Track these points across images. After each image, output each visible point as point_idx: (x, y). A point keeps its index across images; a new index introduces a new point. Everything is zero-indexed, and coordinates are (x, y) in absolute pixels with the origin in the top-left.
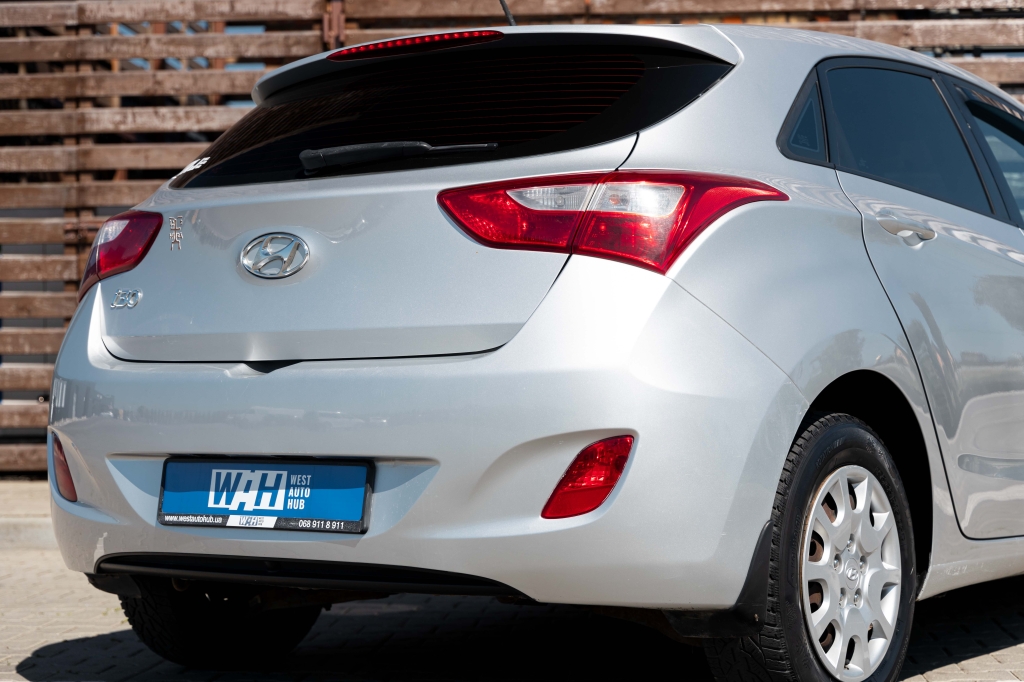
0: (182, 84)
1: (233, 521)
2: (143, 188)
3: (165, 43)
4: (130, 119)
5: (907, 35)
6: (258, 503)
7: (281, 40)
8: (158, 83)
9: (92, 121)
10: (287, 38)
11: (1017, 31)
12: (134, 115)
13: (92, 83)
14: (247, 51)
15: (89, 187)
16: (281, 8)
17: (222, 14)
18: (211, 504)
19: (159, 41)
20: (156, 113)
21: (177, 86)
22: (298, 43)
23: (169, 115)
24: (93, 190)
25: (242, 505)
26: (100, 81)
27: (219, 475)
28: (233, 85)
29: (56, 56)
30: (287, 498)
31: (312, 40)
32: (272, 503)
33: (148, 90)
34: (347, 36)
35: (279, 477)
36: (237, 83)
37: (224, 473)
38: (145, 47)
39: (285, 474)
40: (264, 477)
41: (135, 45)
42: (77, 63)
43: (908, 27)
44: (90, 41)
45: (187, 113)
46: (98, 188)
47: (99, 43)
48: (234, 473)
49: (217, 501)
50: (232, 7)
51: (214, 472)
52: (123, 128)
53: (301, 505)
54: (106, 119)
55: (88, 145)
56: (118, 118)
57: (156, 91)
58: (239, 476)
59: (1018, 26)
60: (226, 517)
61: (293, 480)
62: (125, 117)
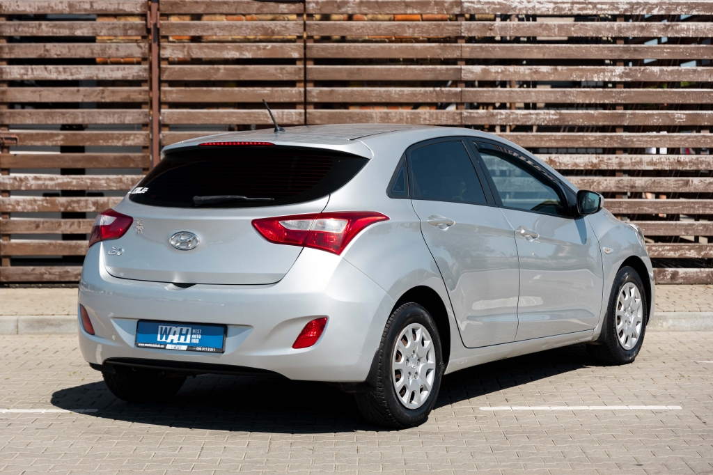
0: (61, 52)
1: (169, 347)
2: (38, 114)
3: (51, 27)
4: (30, 72)
5: (491, 30)
6: (179, 340)
7: (121, 26)
8: (47, 51)
9: (7, 73)
10: (124, 25)
11: (554, 29)
12: (32, 69)
13: (6, 50)
14: (101, 32)
15: (5, 113)
16: (121, 7)
17: (85, 10)
18: (159, 339)
19: (47, 25)
20: (46, 68)
21: (58, 53)
22: (131, 28)
23: (53, 70)
24: (8, 114)
25: (172, 340)
26: (11, 49)
27: (162, 328)
28: (93, 53)
30: (191, 338)
31: (140, 26)
32: (185, 340)
33: (41, 55)
34: (161, 25)
35: (188, 330)
36: (95, 51)
37: (164, 327)
38: (38, 29)
39: (190, 329)
40: (181, 330)
41: (33, 27)
43: (492, 25)
44: (5, 24)
45: (64, 69)
46: (11, 113)
47: (10, 26)
48: (168, 328)
49: (161, 338)
50: (92, 6)
51: (160, 327)
52: (25, 77)
53: (197, 341)
54: (16, 72)
55: (4, 87)
56: (22, 71)
57: (46, 55)
58: (171, 329)
59: (555, 25)
60: (165, 345)
61: (194, 331)
62: (27, 71)
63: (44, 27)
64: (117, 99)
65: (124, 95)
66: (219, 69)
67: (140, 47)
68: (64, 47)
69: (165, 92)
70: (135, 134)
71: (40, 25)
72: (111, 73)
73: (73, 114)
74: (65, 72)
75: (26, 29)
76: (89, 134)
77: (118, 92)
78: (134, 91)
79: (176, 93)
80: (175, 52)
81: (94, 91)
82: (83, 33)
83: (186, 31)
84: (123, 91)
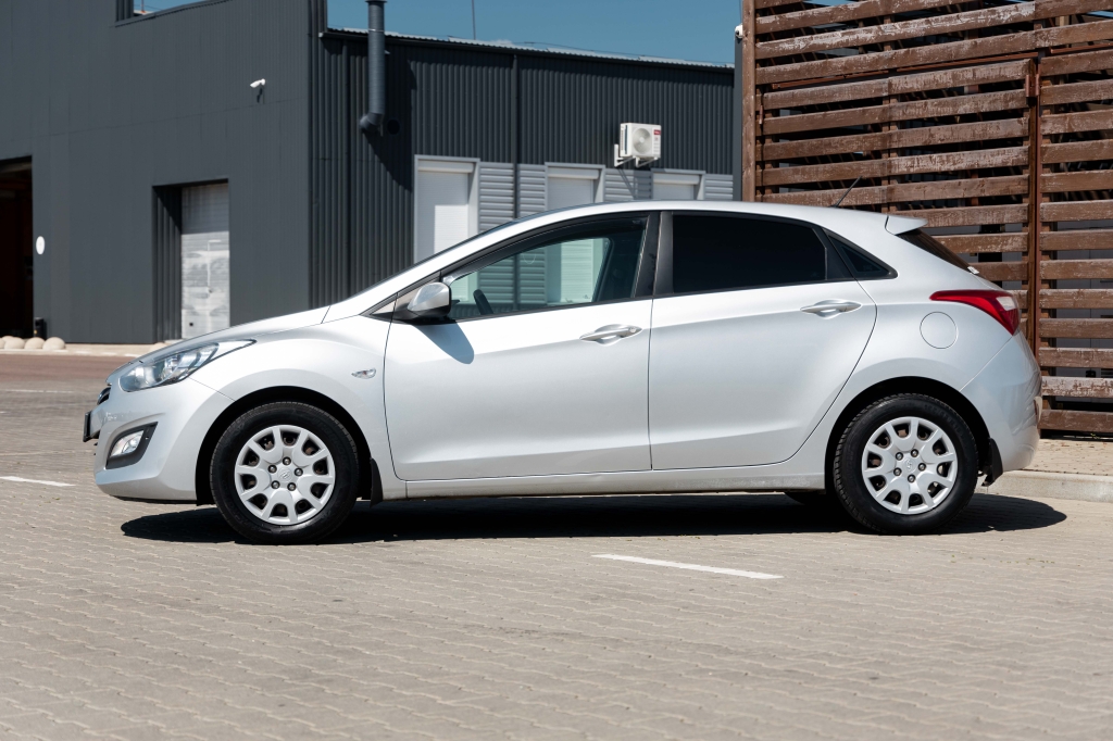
0: (945, 136)
9: (896, 166)
10: (1005, 96)
13: (895, 138)
14: (984, 107)
16: (1002, 73)
17: (968, 80)
22: (1012, 99)
23: (937, 160)
26: (901, 136)
28: (974, 135)
29: (877, 120)
31: (1020, 96)
36: (976, 132)
38: (925, 109)
42: (889, 124)
47: (899, 108)
50: (974, 75)
52: (912, 171)
54: (903, 164)
55: (895, 184)
56: (909, 163)
57: (931, 141)
62: (912, 162)
63: (929, 106)
64: (996, 192)
65: (1004, 186)
66: (1102, 145)
67: (1020, 122)
68: (947, 130)
69: (1044, 179)
70: (1013, 236)
71: (926, 104)
72: (991, 159)
73: (954, 213)
74: (948, 161)
75: (913, 111)
76: (968, 238)
77: (997, 182)
78: (1014, 181)
79: (1056, 180)
80: (1056, 125)
81: (975, 183)
82: (965, 110)
83: (1068, 96)
84: (1002, 182)
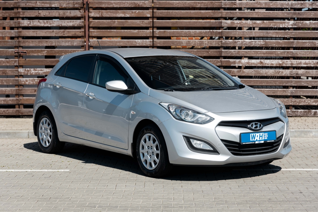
0: (46, 14)
2: (35, 41)
3: (41, 3)
4: (32, 23)
5: (235, 4)
7: (72, 3)
8: (39, 14)
9: (22, 23)
10: (73, 2)
11: (263, 4)
12: (33, 22)
13: (21, 13)
14: (63, 5)
15: (21, 41)
19: (39, 2)
20: (39, 21)
21: (44, 15)
22: (77, 4)
23: (42, 22)
24: (22, 42)
26: (24, 13)
28: (59, 15)
29: (12, 6)
31: (80, 3)
33: (37, 15)
34: (90, 2)
36: (60, 14)
38: (36, 4)
41: (33, 3)
42: (17, 8)
43: (236, 2)
44: (21, 2)
45: (47, 21)
46: (23, 41)
47: (23, 2)
52: (30, 25)
54: (26, 23)
55: (21, 30)
56: (29, 23)
57: (39, 16)
59: (263, 3)
62: (31, 23)
63: (38, 3)
64: (70, 35)
65: (73, 33)
66: (115, 22)
67: (80, 12)
68: (47, 12)
69: (91, 32)
70: (78, 50)
71: (36, 2)
72: (67, 23)
73: (51, 41)
74: (47, 23)
75: (30, 4)
76: (58, 50)
77: (71, 32)
78: (78, 32)
79: (96, 32)
80: (96, 14)
81: (60, 31)
82: (55, 6)
83: (101, 5)
84: (73, 31)
